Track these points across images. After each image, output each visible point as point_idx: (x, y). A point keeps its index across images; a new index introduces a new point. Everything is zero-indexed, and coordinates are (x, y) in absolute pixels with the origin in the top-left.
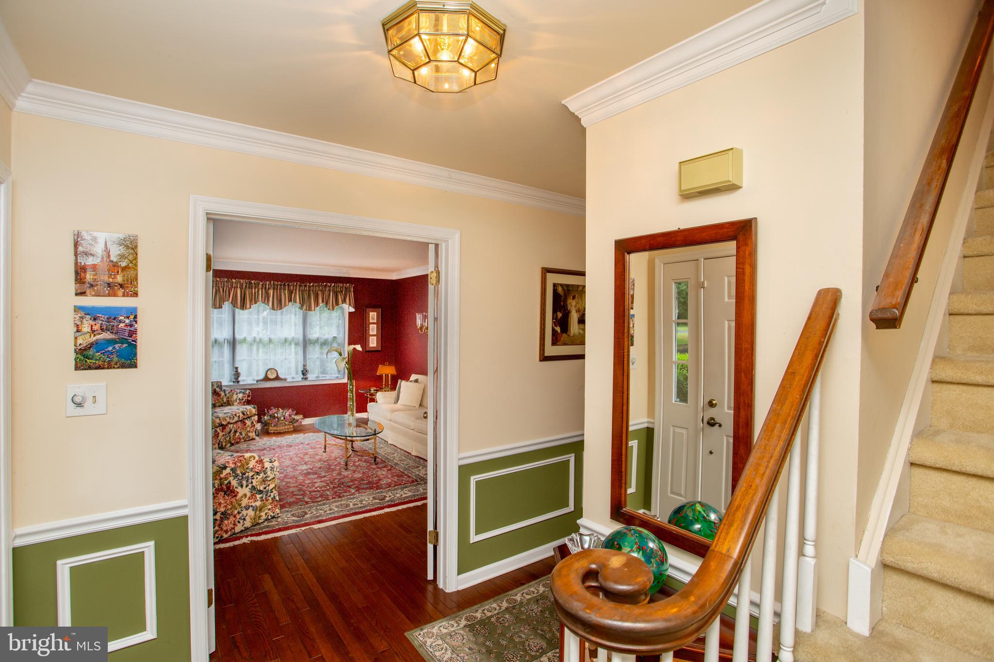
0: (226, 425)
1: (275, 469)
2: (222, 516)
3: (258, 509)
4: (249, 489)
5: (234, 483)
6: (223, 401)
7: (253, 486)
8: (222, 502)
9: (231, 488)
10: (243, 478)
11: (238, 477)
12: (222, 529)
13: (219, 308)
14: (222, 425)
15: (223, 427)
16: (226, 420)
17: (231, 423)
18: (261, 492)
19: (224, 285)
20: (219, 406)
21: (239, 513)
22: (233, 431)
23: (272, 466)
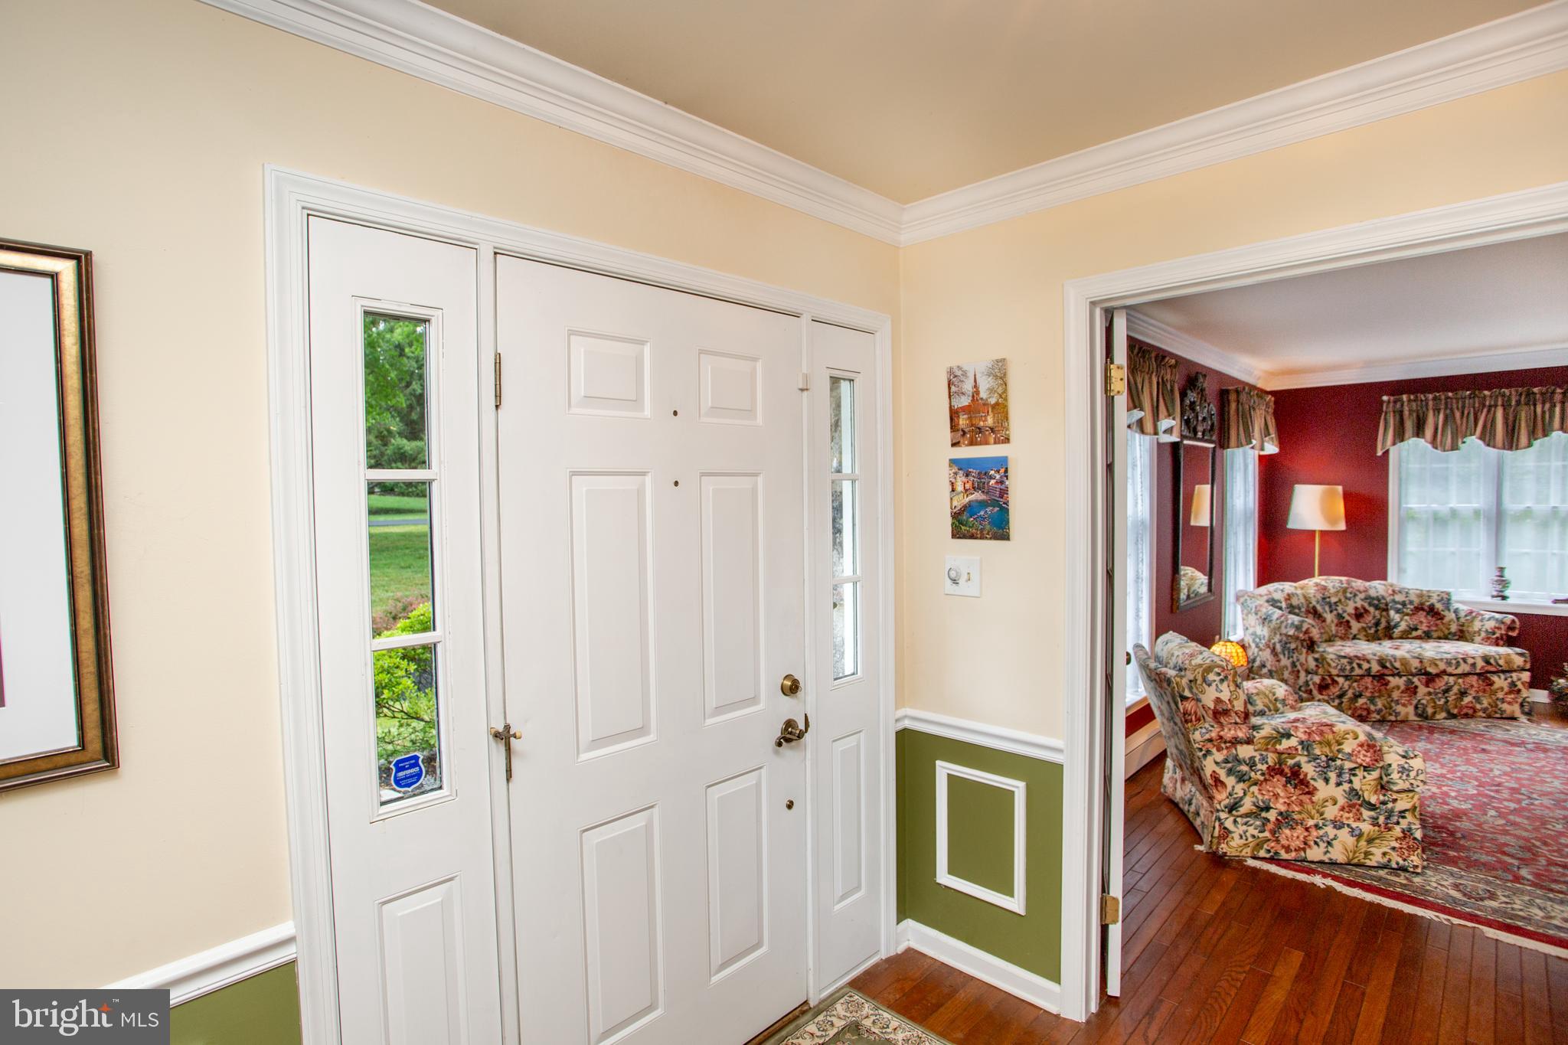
0: (1438, 675)
1: (1413, 774)
2: (1279, 818)
3: (1365, 837)
4: (1345, 791)
5: (1309, 769)
6: (1449, 629)
7: (1352, 790)
8: (1282, 794)
9: (1302, 777)
10: (1328, 766)
11: (1318, 761)
12: (1277, 841)
13: (1452, 450)
14: (1427, 673)
15: (1430, 678)
16: (1436, 665)
17: (1451, 675)
18: (1372, 807)
19: (1464, 403)
20: (1440, 638)
21: (1317, 827)
22: (1455, 689)
23: (1406, 766)
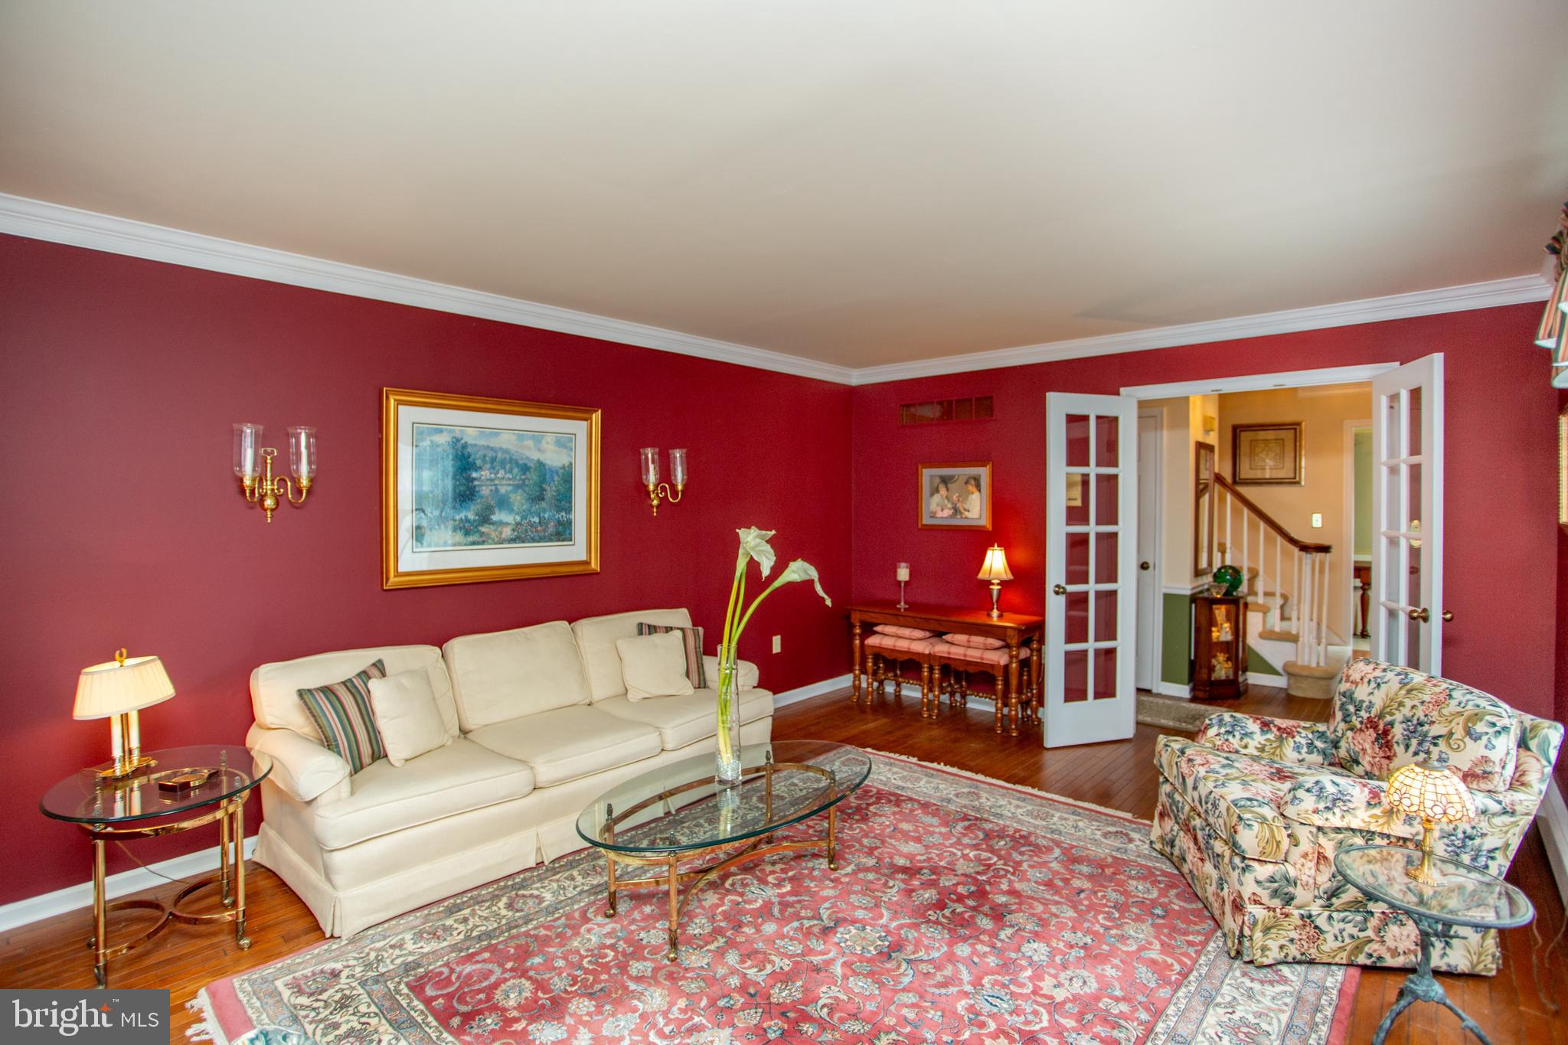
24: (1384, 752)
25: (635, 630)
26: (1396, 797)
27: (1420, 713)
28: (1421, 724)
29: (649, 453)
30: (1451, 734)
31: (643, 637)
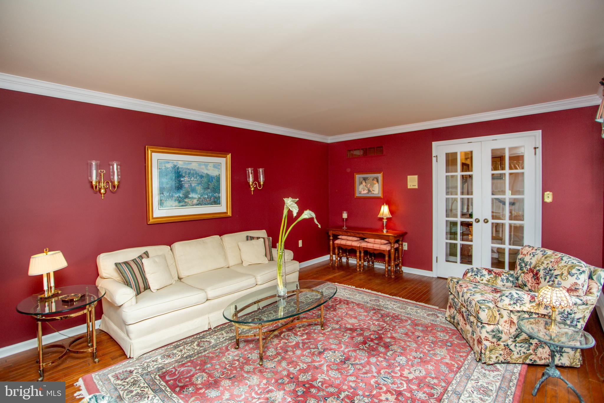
24: (536, 281)
25: (245, 239)
26: (541, 298)
27: (550, 266)
28: (551, 270)
29: (250, 170)
30: (562, 274)
31: (249, 241)
